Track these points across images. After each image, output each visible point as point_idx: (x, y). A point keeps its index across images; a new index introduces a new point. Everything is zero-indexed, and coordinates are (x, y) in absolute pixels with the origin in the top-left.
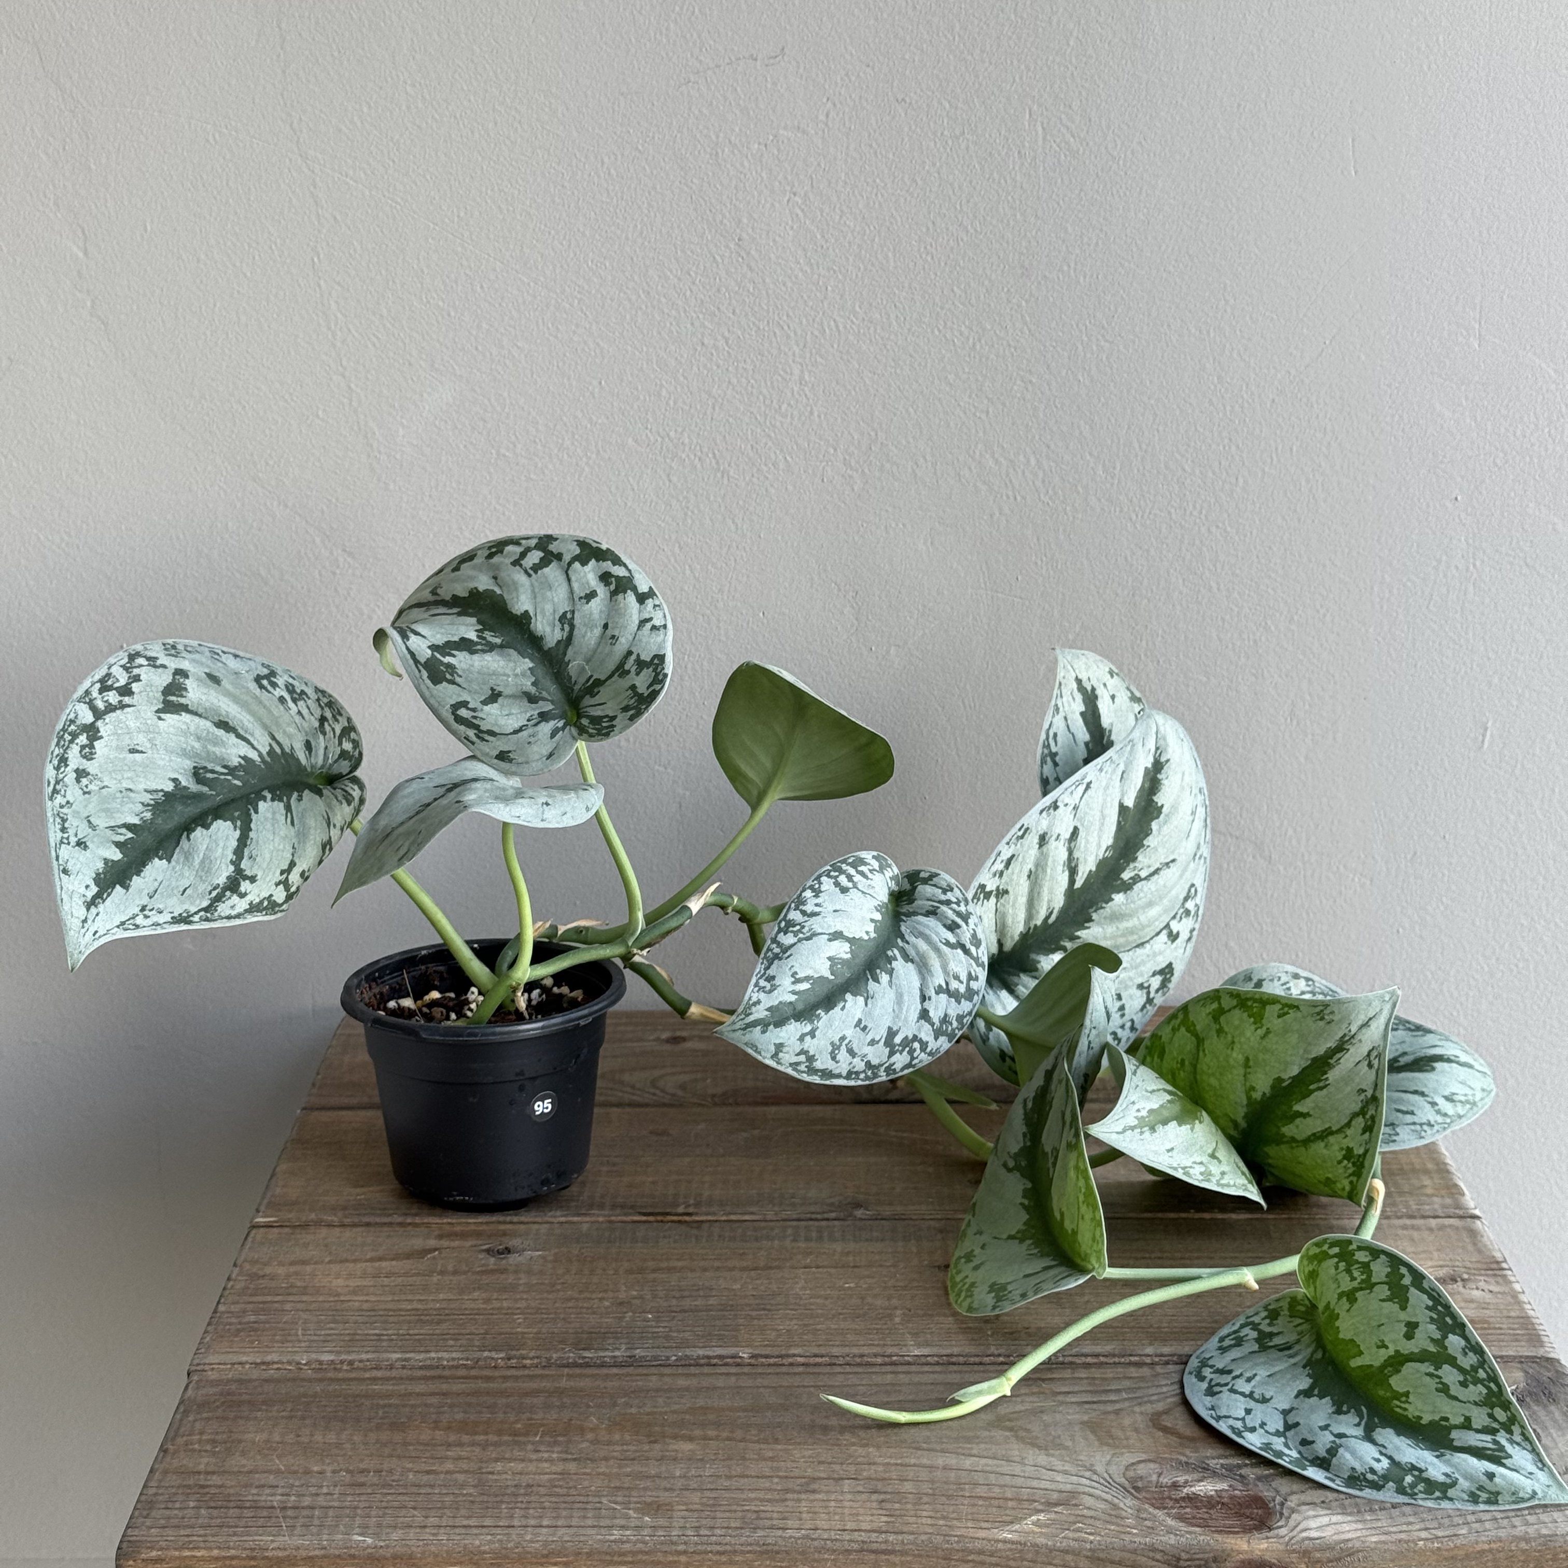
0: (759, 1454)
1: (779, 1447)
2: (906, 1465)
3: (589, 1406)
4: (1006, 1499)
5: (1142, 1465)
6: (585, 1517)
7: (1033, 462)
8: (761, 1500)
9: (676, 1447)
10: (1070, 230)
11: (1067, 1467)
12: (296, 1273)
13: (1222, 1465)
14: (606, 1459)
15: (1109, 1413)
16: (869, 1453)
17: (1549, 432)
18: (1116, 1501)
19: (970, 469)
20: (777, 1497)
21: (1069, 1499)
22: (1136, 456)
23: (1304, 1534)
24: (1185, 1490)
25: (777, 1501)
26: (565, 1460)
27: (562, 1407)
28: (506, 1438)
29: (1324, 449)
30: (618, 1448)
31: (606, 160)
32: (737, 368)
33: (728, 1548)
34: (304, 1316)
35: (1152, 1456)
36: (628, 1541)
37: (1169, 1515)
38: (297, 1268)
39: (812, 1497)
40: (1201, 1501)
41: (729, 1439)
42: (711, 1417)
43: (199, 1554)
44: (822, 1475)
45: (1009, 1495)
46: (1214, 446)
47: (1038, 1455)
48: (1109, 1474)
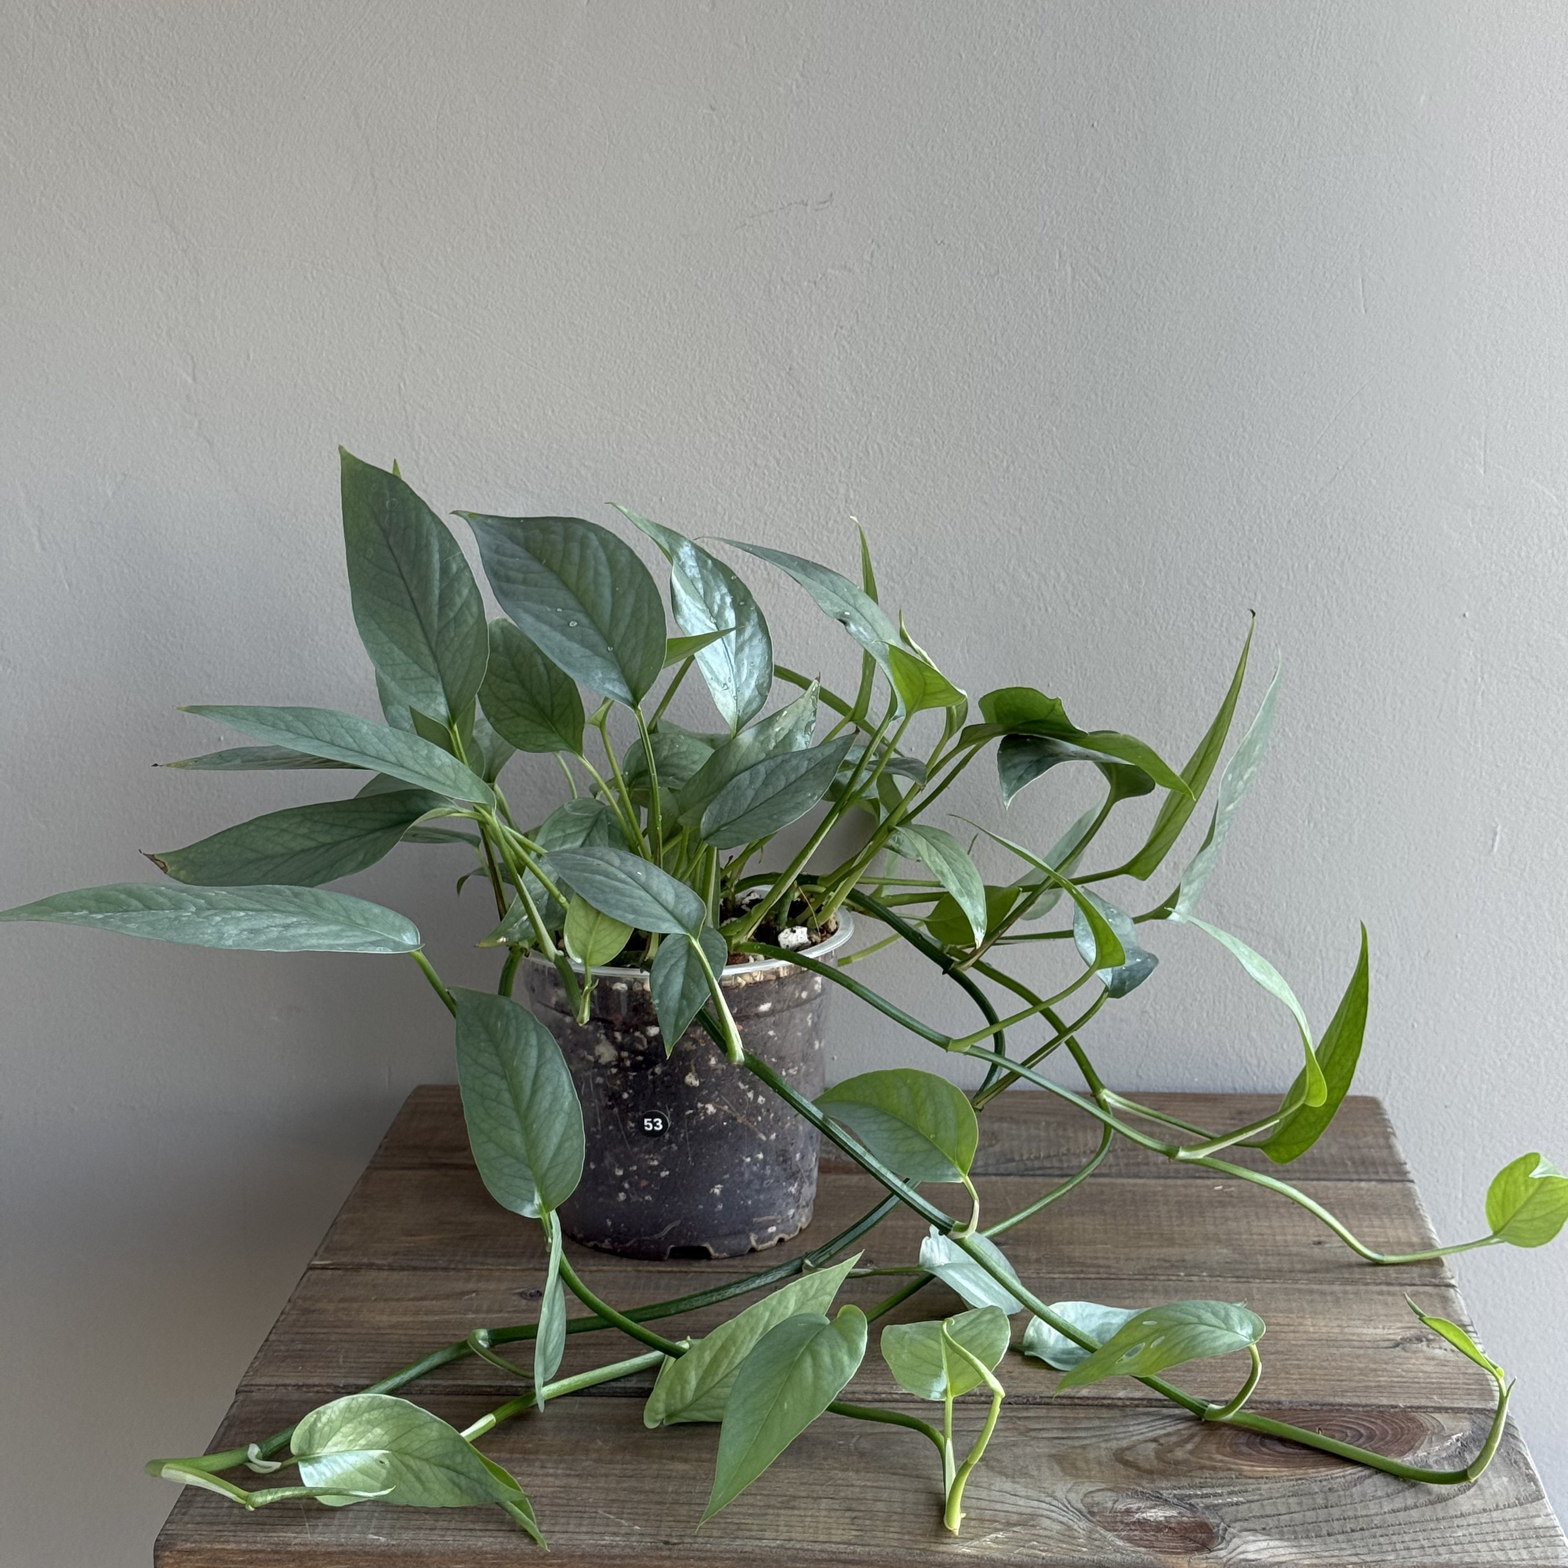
2: (881, 1488)
3: (595, 1430)
4: (970, 1519)
5: (1100, 1493)
6: (580, 1525)
7: (1063, 575)
8: (744, 1514)
9: (671, 1467)
10: (1097, 362)
11: (1031, 1493)
12: (344, 1309)
13: (1175, 1496)
14: (606, 1476)
15: (1077, 1447)
16: (848, 1477)
17: (1553, 554)
18: (1071, 1523)
19: (1004, 582)
20: (758, 1511)
21: (1028, 1521)
22: (1160, 571)
23: (1242, 1556)
24: (1137, 1516)
25: (758, 1515)
26: (569, 1475)
27: (571, 1430)
28: (517, 1456)
29: (1338, 567)
30: (618, 1467)
31: (668, 295)
32: (787, 487)
33: (709, 1554)
34: (347, 1345)
35: (1110, 1486)
36: (617, 1546)
37: (1119, 1537)
38: (345, 1305)
39: (790, 1512)
40: (1150, 1526)
43: (229, 1547)
44: (803, 1494)
45: (973, 1516)
46: (1234, 563)
47: (1005, 1482)
48: (1068, 1500)
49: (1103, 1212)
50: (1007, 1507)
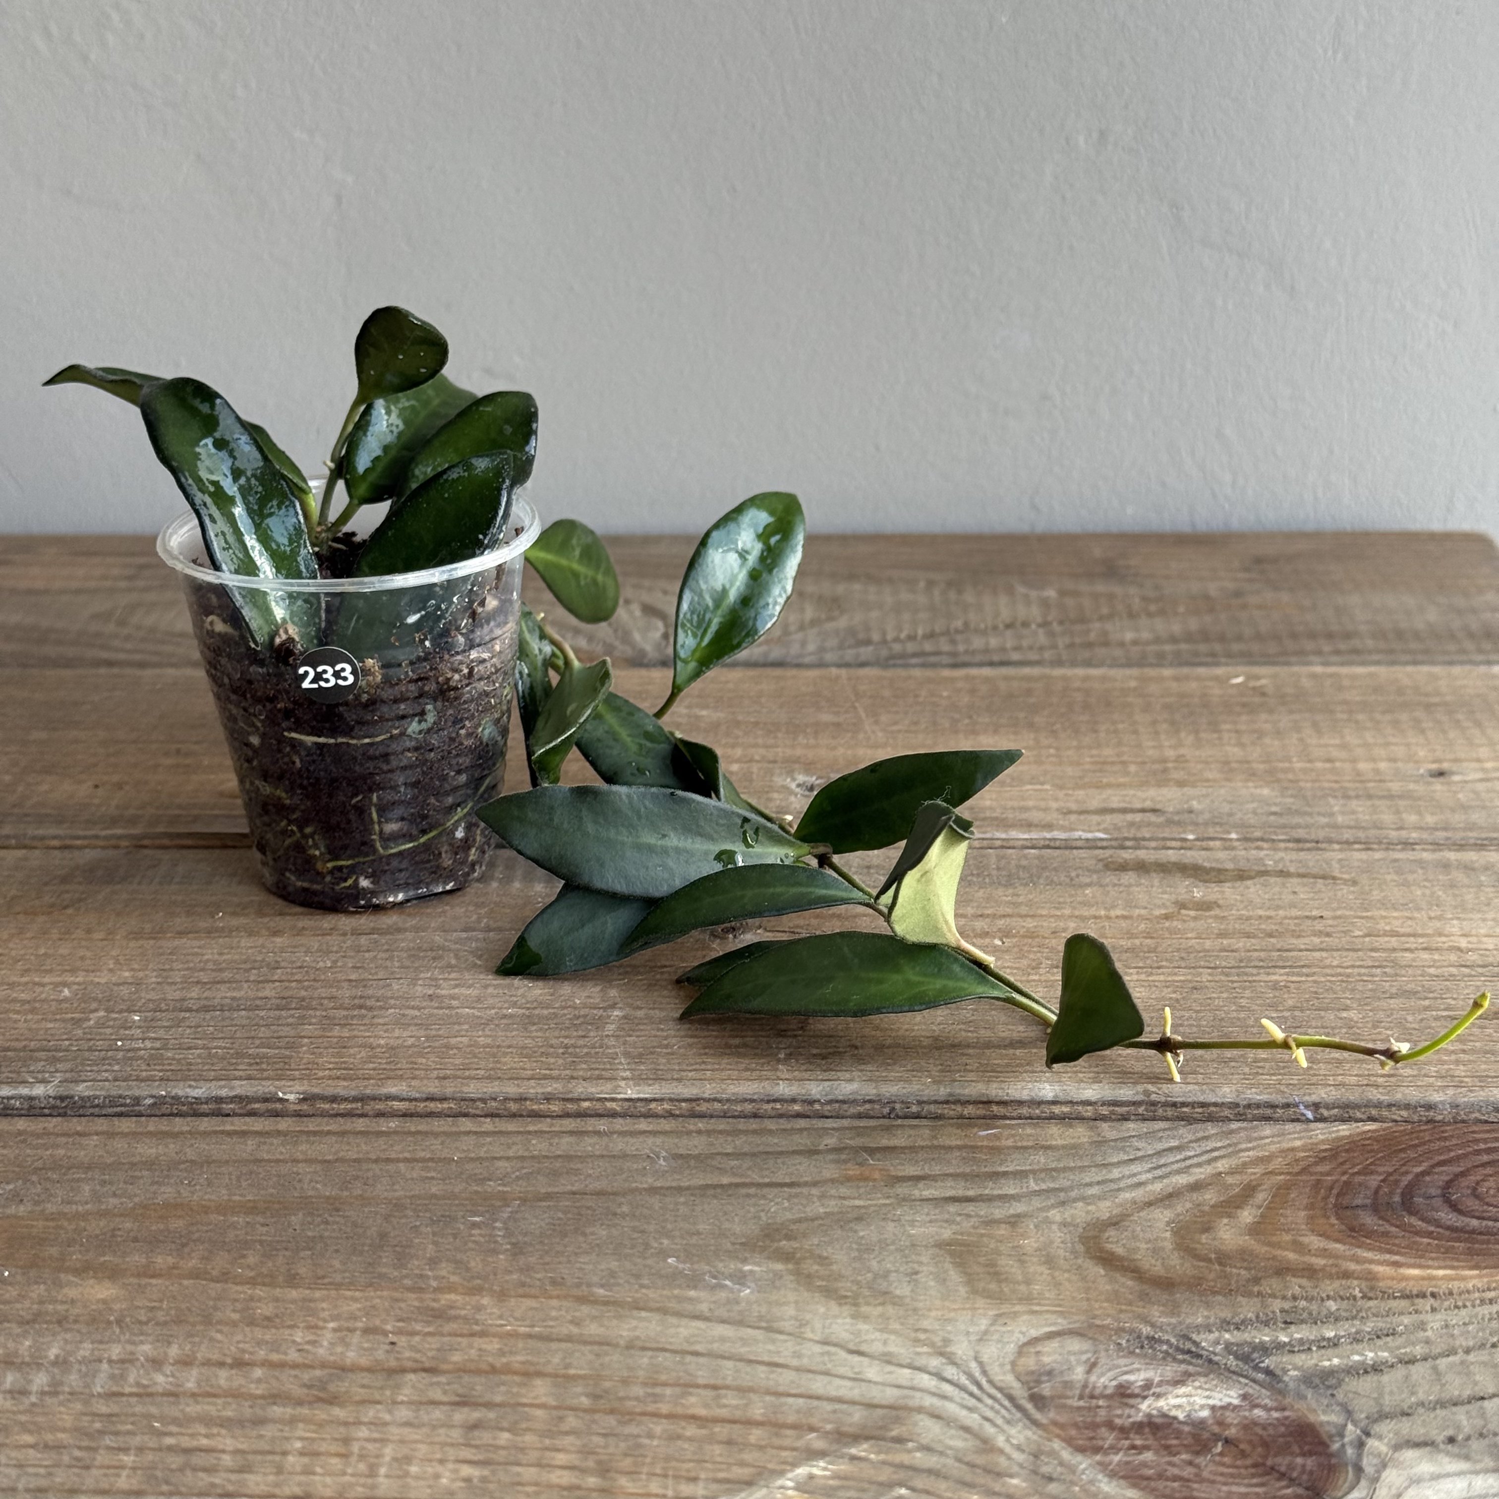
0: (243, 1311)
1: (294, 1294)
4: (750, 1423)
5: (1055, 1344)
9: (72, 1293)
11: (897, 1347)
15: (998, 1222)
18: (990, 1430)
21: (886, 1425)
24: (1144, 1406)
35: (1078, 1322)
37: (1103, 1468)
40: (1178, 1434)
41: (195, 1275)
45: (757, 1411)
47: (836, 1317)
48: (981, 1364)
50: (839, 1387)
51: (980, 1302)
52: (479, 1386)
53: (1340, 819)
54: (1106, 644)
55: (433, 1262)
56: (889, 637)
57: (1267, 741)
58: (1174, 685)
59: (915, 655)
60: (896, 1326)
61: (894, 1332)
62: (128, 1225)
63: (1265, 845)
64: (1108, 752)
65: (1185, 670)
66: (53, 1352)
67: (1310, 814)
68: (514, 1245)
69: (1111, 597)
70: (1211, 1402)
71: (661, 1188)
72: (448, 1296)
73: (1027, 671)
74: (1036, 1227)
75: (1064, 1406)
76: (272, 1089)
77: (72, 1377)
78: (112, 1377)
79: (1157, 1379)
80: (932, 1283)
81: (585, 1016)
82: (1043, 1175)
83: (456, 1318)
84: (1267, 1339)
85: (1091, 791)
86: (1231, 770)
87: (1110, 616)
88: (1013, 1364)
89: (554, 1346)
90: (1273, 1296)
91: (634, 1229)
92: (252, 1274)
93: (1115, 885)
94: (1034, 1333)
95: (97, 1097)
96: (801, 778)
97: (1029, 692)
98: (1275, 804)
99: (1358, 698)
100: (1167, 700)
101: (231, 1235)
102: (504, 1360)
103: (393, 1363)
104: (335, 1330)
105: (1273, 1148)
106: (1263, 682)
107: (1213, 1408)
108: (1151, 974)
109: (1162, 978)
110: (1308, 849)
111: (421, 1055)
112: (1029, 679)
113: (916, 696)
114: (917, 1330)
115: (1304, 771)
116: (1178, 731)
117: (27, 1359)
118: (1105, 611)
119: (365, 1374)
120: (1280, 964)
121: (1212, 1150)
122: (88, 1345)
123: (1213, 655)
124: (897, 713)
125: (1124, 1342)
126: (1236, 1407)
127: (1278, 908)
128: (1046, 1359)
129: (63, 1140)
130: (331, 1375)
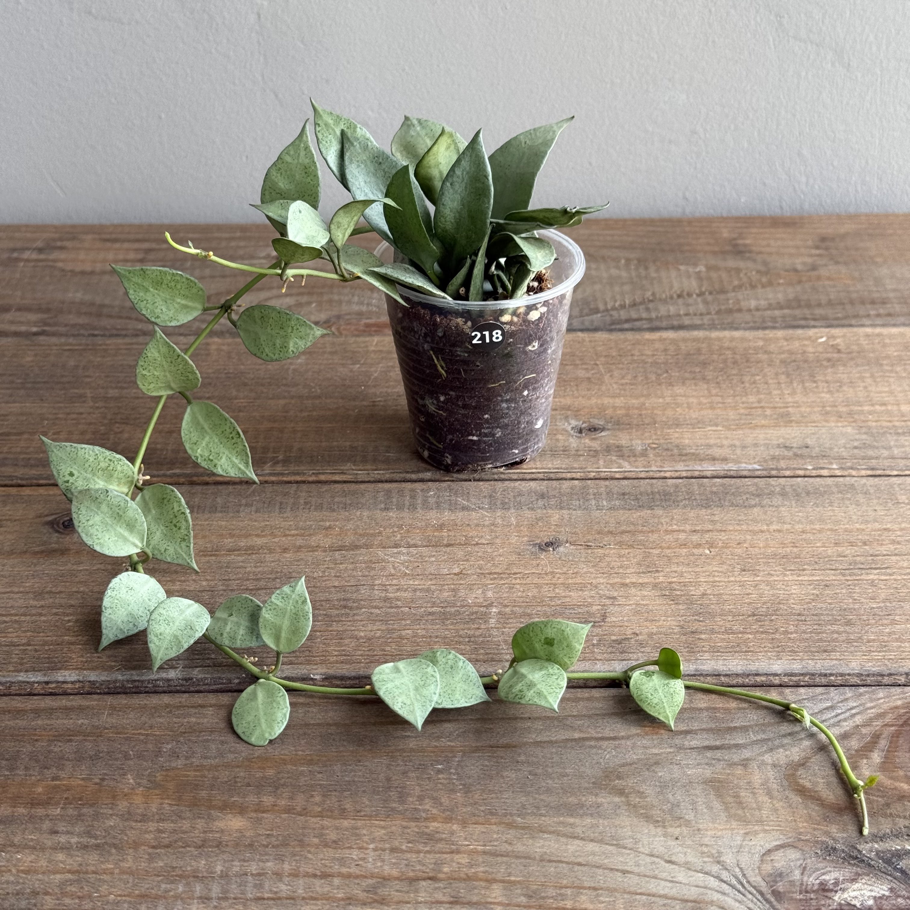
0: (320, 836)
1: (346, 823)
2: (495, 854)
3: (127, 757)
5: (781, 854)
9: (220, 824)
11: (691, 856)
13: (878, 852)
14: (136, 845)
15: (736, 764)
16: (452, 833)
24: (836, 898)
26: (85, 847)
27: (95, 758)
28: (21, 810)
30: (152, 826)
35: (791, 837)
41: (289, 810)
42: (270, 772)
44: (395, 872)
47: (655, 836)
48: (741, 869)
49: (704, 379)
50: (664, 887)
51: (734, 824)
52: (462, 890)
53: (896, 451)
54: (740, 310)
55: (421, 799)
56: (609, 307)
57: (845, 388)
58: (785, 343)
59: (627, 321)
60: (690, 843)
61: (688, 847)
62: (242, 774)
63: (854, 473)
64: (752, 399)
65: (790, 332)
66: (219, 868)
67: (877, 448)
68: (464, 785)
69: (738, 270)
70: (873, 894)
71: (541, 742)
72: (433, 824)
73: (696, 333)
74: (759, 767)
75: (792, 899)
76: (305, 671)
77: (234, 886)
78: (255, 886)
79: (841, 878)
80: (705, 810)
81: (476, 613)
82: (757, 729)
83: (441, 839)
84: (899, 848)
85: (747, 431)
86: (827, 413)
87: (740, 287)
88: (759, 868)
89: (499, 859)
90: (900, 817)
91: (530, 773)
92: (320, 809)
93: (770, 506)
94: (768, 846)
95: (206, 678)
96: (574, 423)
97: (699, 351)
98: (856, 440)
99: (895, 354)
100: (783, 356)
101: (302, 780)
102: (473, 870)
103: (411, 874)
104: (375, 850)
105: (885, 706)
106: (838, 341)
107: (875, 898)
108: (799, 575)
109: (806, 578)
110: (880, 476)
111: (386, 644)
112: (696, 340)
113: (632, 355)
114: (702, 845)
115: (870, 413)
116: (791, 382)
117: (205, 874)
118: (736, 283)
119: (397, 882)
120: (873, 566)
121: (851, 709)
122: (236, 863)
123: (806, 319)
124: (622, 369)
125: (819, 852)
126: (888, 897)
127: (867, 522)
128: (776, 865)
129: (193, 711)
130: (378, 882)
